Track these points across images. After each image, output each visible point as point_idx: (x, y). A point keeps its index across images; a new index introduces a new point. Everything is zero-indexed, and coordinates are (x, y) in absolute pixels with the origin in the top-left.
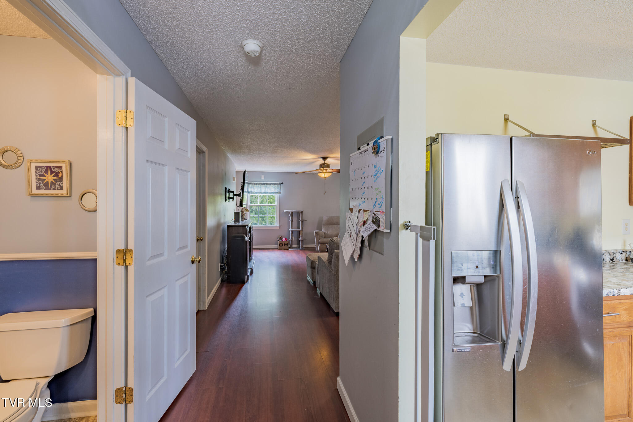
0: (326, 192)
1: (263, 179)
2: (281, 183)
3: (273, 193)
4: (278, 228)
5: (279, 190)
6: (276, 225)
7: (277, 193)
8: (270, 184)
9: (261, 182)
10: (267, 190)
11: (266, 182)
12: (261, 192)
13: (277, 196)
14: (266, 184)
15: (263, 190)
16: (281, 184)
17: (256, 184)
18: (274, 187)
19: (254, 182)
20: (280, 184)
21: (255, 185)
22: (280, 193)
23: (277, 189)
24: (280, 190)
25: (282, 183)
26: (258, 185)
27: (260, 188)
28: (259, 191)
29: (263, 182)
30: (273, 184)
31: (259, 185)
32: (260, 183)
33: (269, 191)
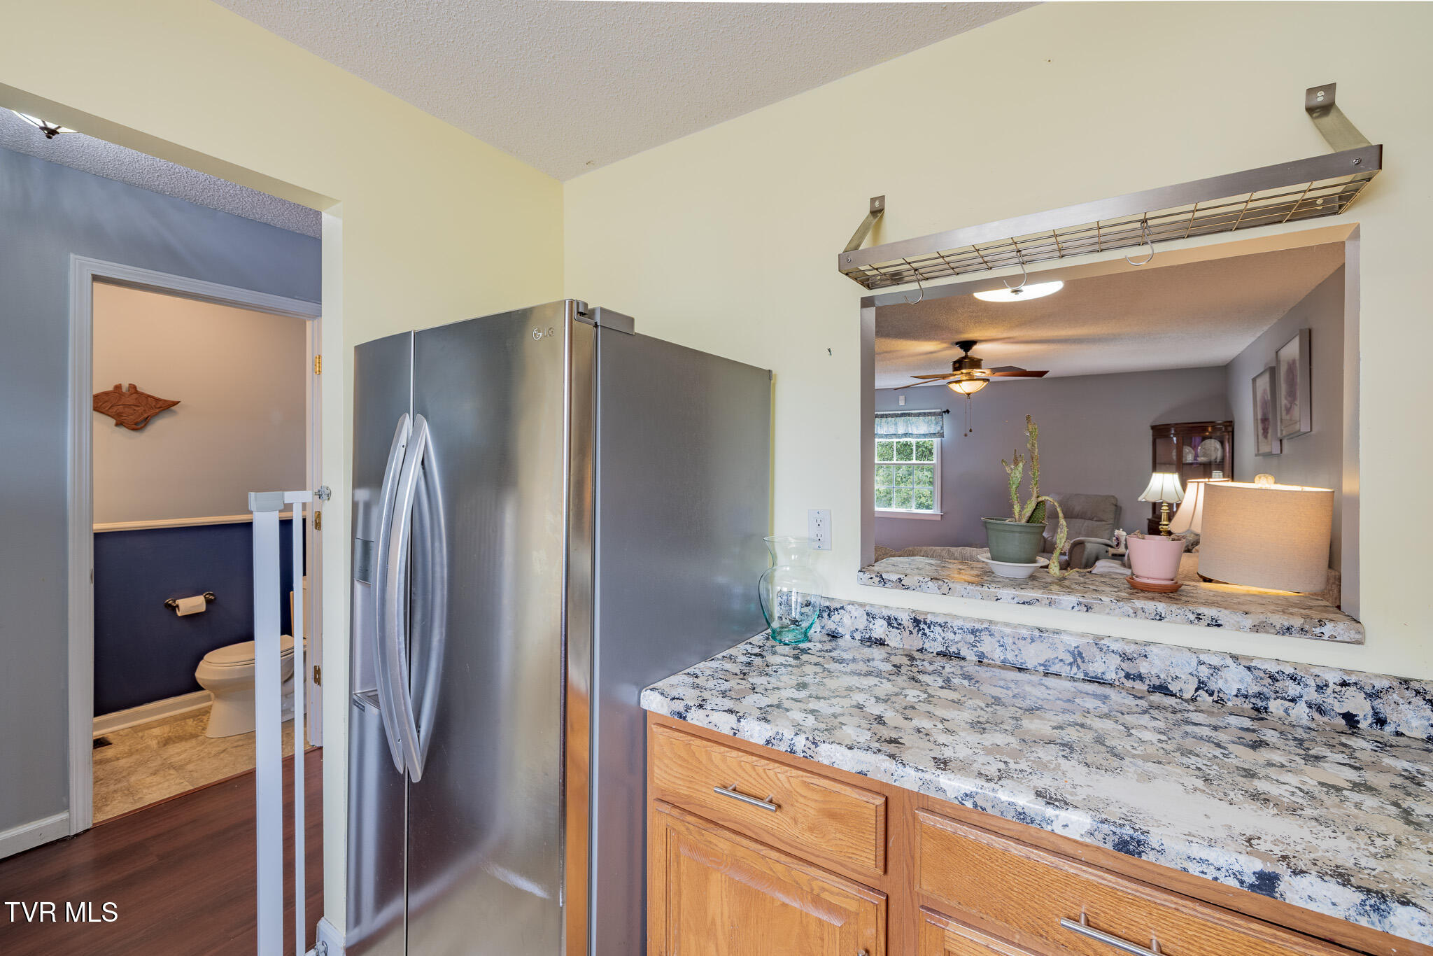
0: (971, 431)
1: (902, 403)
2: (944, 412)
3: (925, 435)
4: (939, 518)
5: (939, 428)
6: (935, 511)
7: (934, 434)
8: (919, 415)
9: (897, 412)
10: (910, 428)
11: (907, 412)
12: (895, 435)
13: (936, 442)
14: (909, 415)
15: (901, 431)
16: (945, 416)
17: (887, 416)
18: (928, 422)
19: (882, 413)
20: (941, 414)
21: (884, 420)
22: (941, 435)
23: (933, 426)
24: (942, 428)
25: (948, 411)
26: (889, 419)
27: (893, 426)
28: (892, 431)
29: (902, 412)
30: (925, 415)
31: (893, 419)
32: (895, 414)
33: (915, 431)
